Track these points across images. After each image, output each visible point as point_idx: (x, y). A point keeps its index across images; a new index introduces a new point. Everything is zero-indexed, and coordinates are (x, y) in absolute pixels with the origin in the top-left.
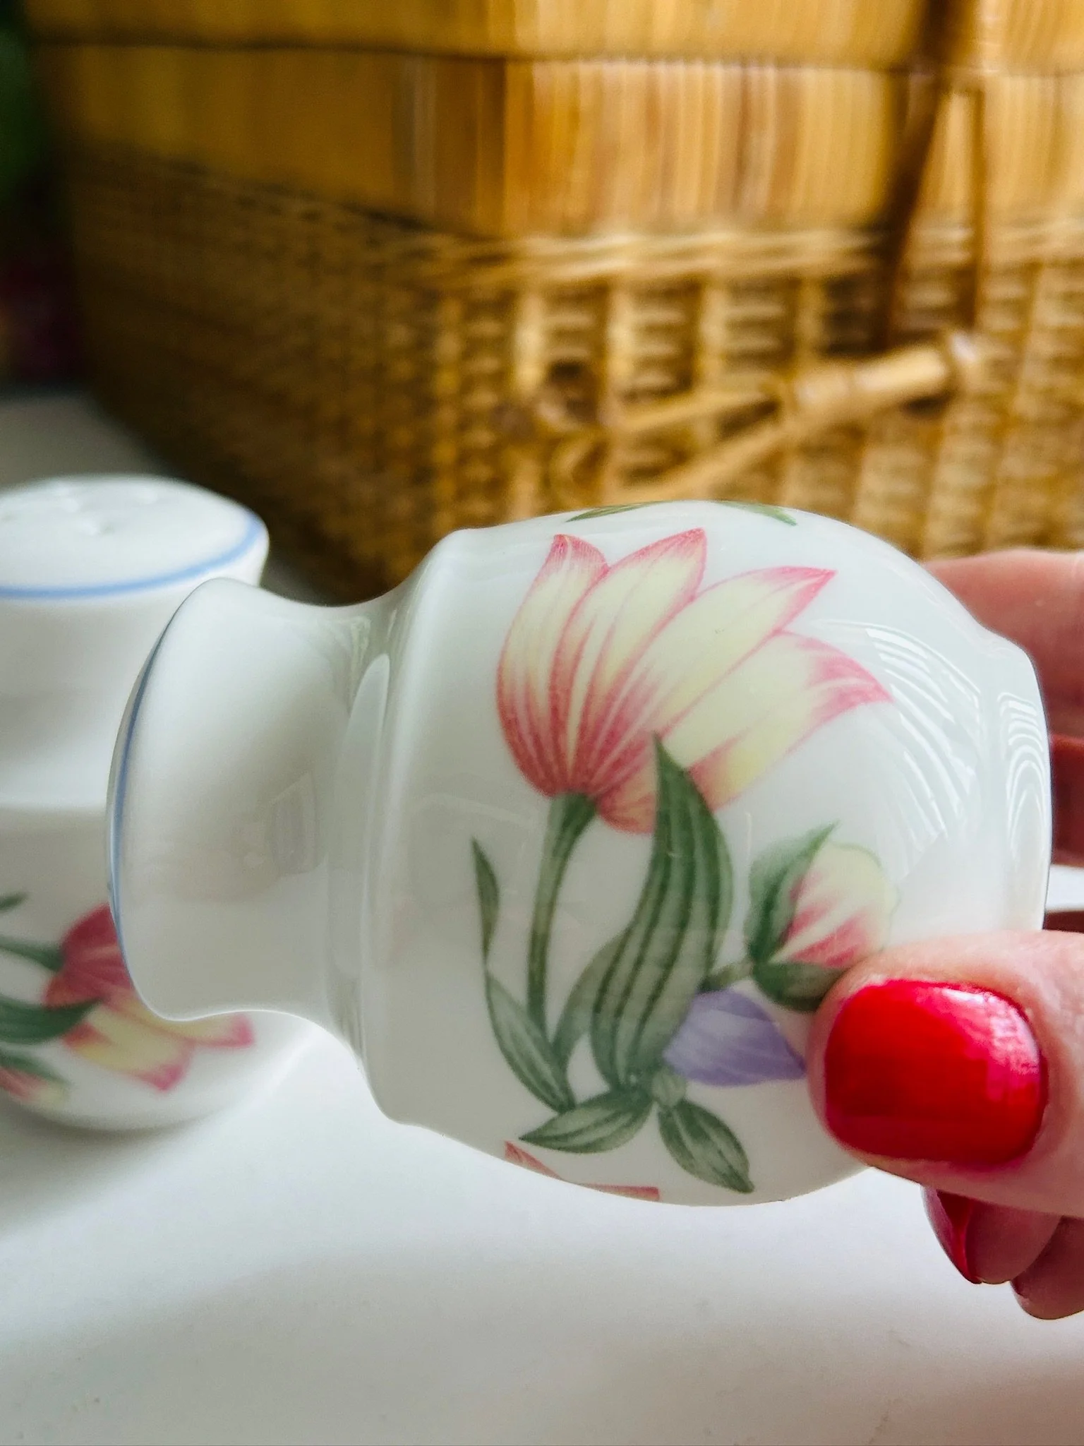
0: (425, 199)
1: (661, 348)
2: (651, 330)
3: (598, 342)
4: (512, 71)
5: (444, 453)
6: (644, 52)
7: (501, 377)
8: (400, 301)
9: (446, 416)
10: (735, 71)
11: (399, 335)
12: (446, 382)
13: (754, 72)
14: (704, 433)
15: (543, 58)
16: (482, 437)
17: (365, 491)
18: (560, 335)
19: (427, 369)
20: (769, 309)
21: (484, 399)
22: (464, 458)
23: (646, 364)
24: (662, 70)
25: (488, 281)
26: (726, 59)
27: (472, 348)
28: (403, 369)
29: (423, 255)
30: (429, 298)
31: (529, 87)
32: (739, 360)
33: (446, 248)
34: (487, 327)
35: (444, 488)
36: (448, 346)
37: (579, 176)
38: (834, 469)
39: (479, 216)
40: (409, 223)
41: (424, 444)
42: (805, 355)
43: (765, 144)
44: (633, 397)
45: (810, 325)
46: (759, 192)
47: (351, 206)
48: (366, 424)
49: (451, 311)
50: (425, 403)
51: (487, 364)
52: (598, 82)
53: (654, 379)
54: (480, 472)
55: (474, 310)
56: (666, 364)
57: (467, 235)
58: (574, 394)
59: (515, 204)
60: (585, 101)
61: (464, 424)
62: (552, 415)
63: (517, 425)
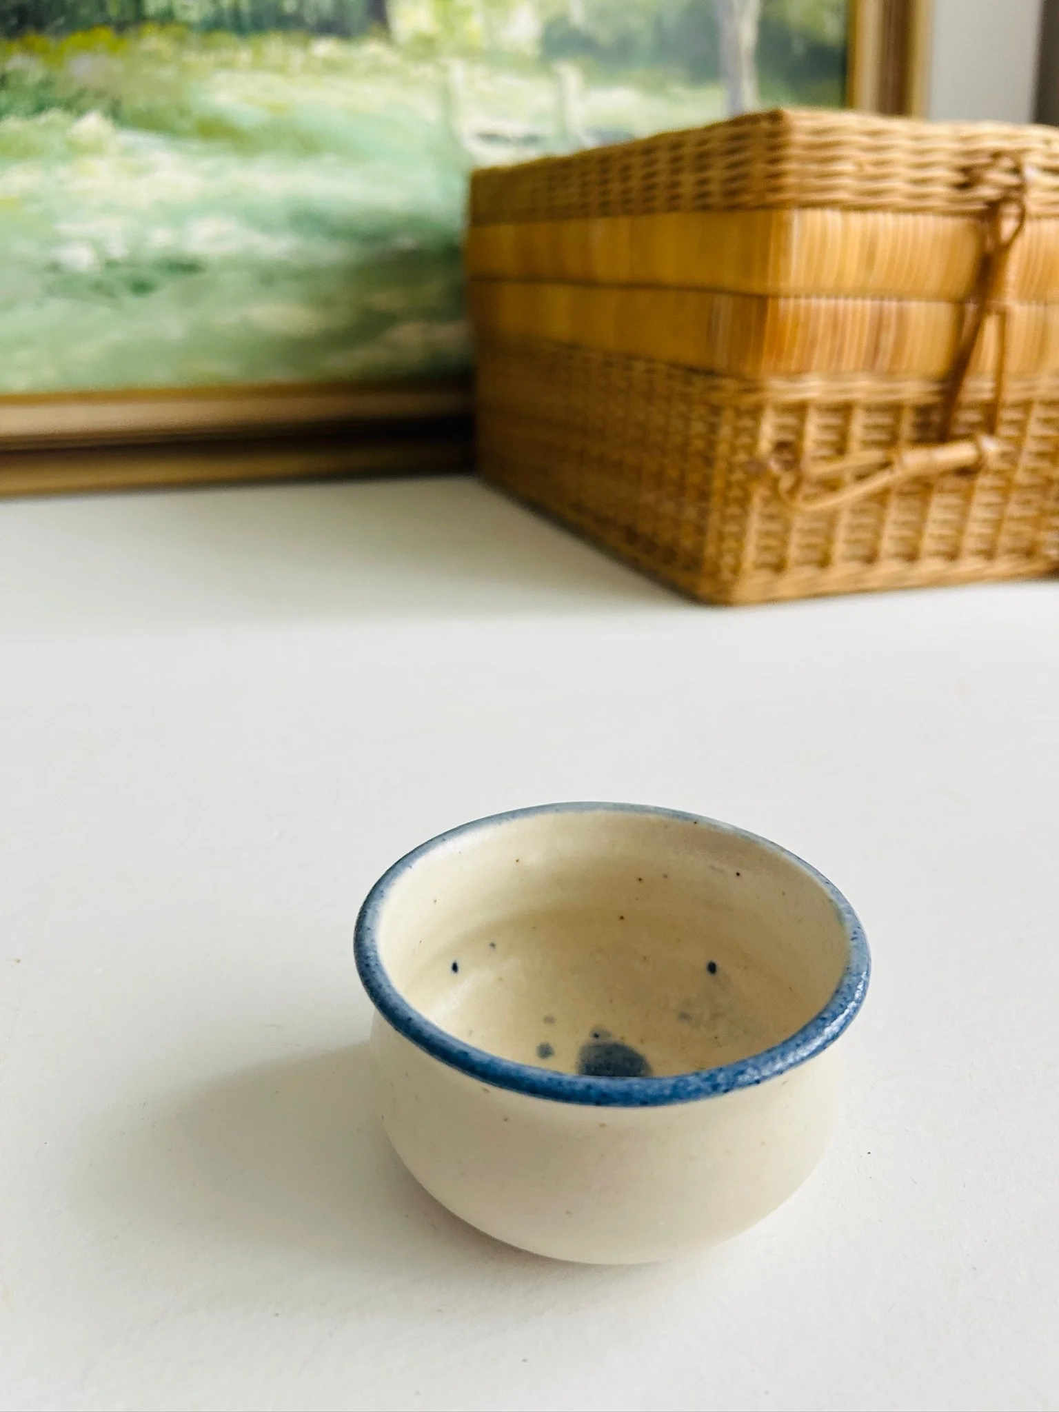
0: (720, 361)
1: (831, 437)
2: (827, 427)
3: (799, 432)
4: (770, 303)
5: (718, 483)
6: (836, 293)
7: (751, 448)
8: (702, 410)
9: (721, 465)
10: (877, 303)
11: (698, 428)
12: (722, 449)
13: (886, 304)
14: (848, 477)
15: (787, 297)
16: (738, 475)
17: (669, 507)
18: (782, 428)
19: (711, 445)
20: (885, 420)
21: (742, 457)
22: (729, 485)
23: (823, 444)
24: (841, 303)
25: (749, 400)
26: (873, 298)
27: (737, 432)
28: (699, 444)
29: (717, 388)
30: (716, 410)
31: (776, 309)
32: (868, 444)
33: (729, 384)
34: (747, 422)
35: (716, 501)
36: (725, 431)
37: (796, 351)
38: (915, 502)
39: (748, 369)
40: (710, 373)
41: (707, 480)
42: (902, 442)
43: (888, 339)
44: (815, 459)
45: (906, 428)
46: (884, 362)
47: (674, 365)
48: (673, 473)
49: (728, 414)
50: (709, 461)
51: (745, 440)
52: (808, 309)
53: (825, 452)
54: (735, 492)
55: (739, 413)
56: (833, 444)
57: (740, 377)
58: (788, 456)
59: (766, 364)
60: (802, 316)
61: (731, 468)
62: (774, 467)
63: (757, 470)
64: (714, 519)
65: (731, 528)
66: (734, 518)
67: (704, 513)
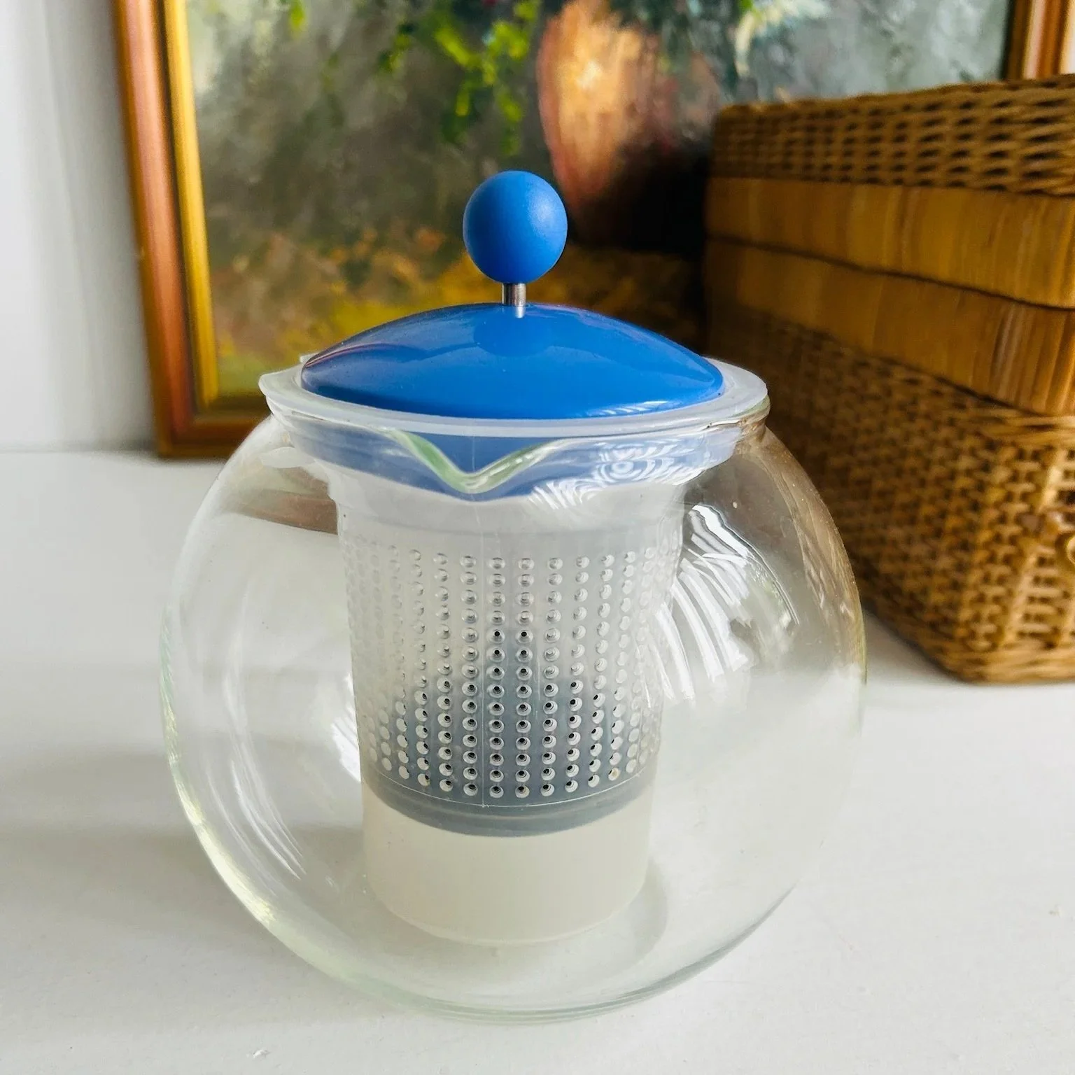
5: (984, 535)
7: (1031, 496)
9: (990, 514)
11: (965, 463)
12: (994, 494)
16: (1011, 530)
18: (1069, 473)
19: (981, 486)
21: (1018, 507)
22: (998, 539)
25: (1033, 442)
27: (1015, 477)
28: (962, 482)
29: (997, 420)
30: (992, 446)
33: (1013, 418)
34: (1028, 466)
35: (979, 556)
36: (1001, 474)
39: (1040, 405)
40: (988, 400)
41: (971, 528)
47: (942, 380)
48: (930, 510)
49: (1008, 453)
51: (1024, 487)
54: (1004, 550)
55: (1021, 456)
57: (1028, 412)
58: (1071, 509)
61: (1003, 520)
62: (1057, 520)
63: (1035, 525)
64: (974, 577)
65: (994, 590)
66: (1001, 581)
67: (962, 568)
